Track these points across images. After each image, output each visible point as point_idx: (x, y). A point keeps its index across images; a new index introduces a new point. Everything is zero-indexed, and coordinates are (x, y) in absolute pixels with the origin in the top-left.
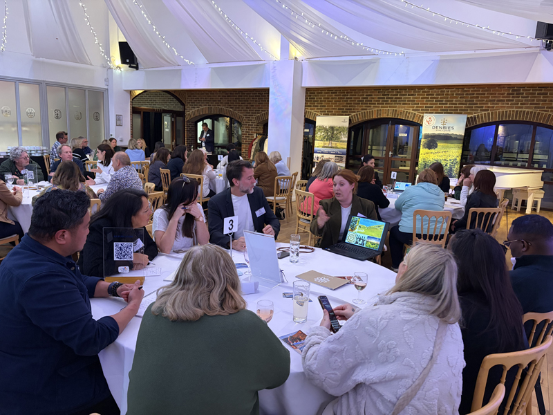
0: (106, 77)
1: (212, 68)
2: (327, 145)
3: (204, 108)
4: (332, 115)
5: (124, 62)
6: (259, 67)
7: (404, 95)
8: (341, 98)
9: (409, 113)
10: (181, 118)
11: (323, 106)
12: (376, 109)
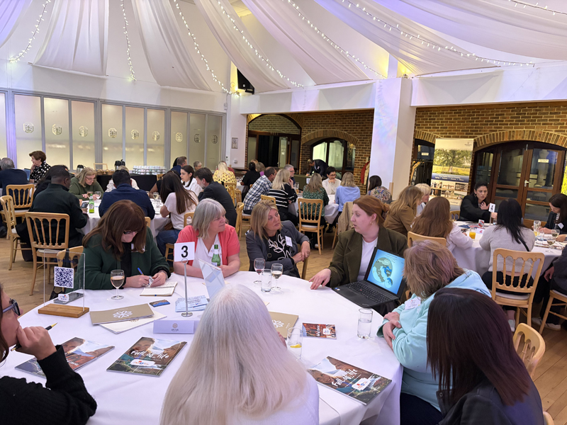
0: (225, 102)
1: (321, 90)
2: (447, 171)
3: (319, 132)
4: (453, 137)
5: (240, 87)
6: (366, 87)
7: (544, 114)
8: (466, 119)
9: (551, 134)
10: (298, 142)
11: (444, 128)
12: (509, 130)
